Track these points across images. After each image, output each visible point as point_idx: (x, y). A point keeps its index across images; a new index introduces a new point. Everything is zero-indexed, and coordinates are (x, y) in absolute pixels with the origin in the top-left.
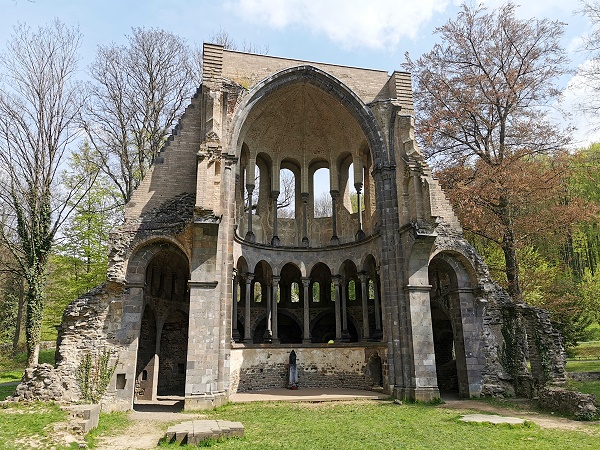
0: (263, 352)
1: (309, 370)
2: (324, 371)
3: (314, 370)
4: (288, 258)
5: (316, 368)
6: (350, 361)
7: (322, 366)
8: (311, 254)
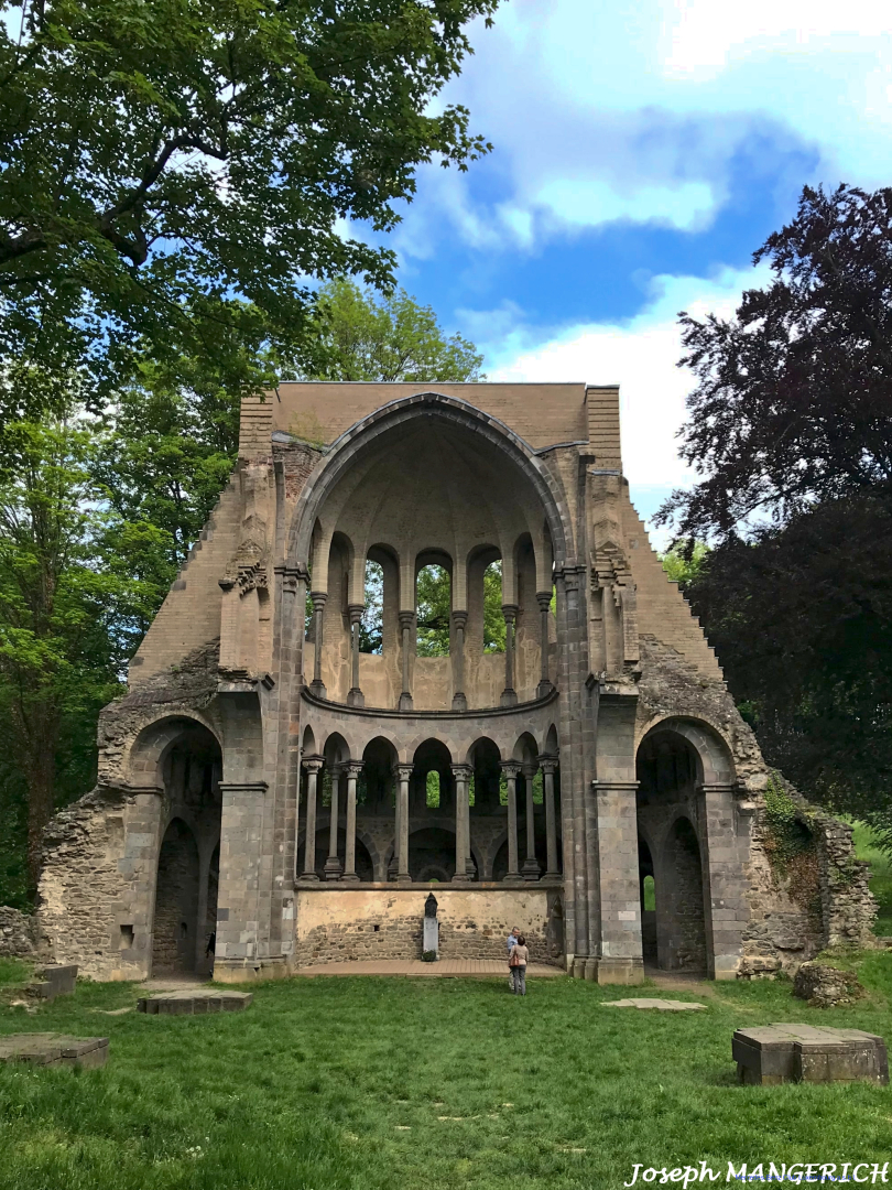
0: (379, 897)
1: (463, 929)
2: (487, 931)
3: (470, 930)
4: (429, 730)
5: (474, 926)
6: (527, 914)
7: (484, 922)
8: (467, 723)
